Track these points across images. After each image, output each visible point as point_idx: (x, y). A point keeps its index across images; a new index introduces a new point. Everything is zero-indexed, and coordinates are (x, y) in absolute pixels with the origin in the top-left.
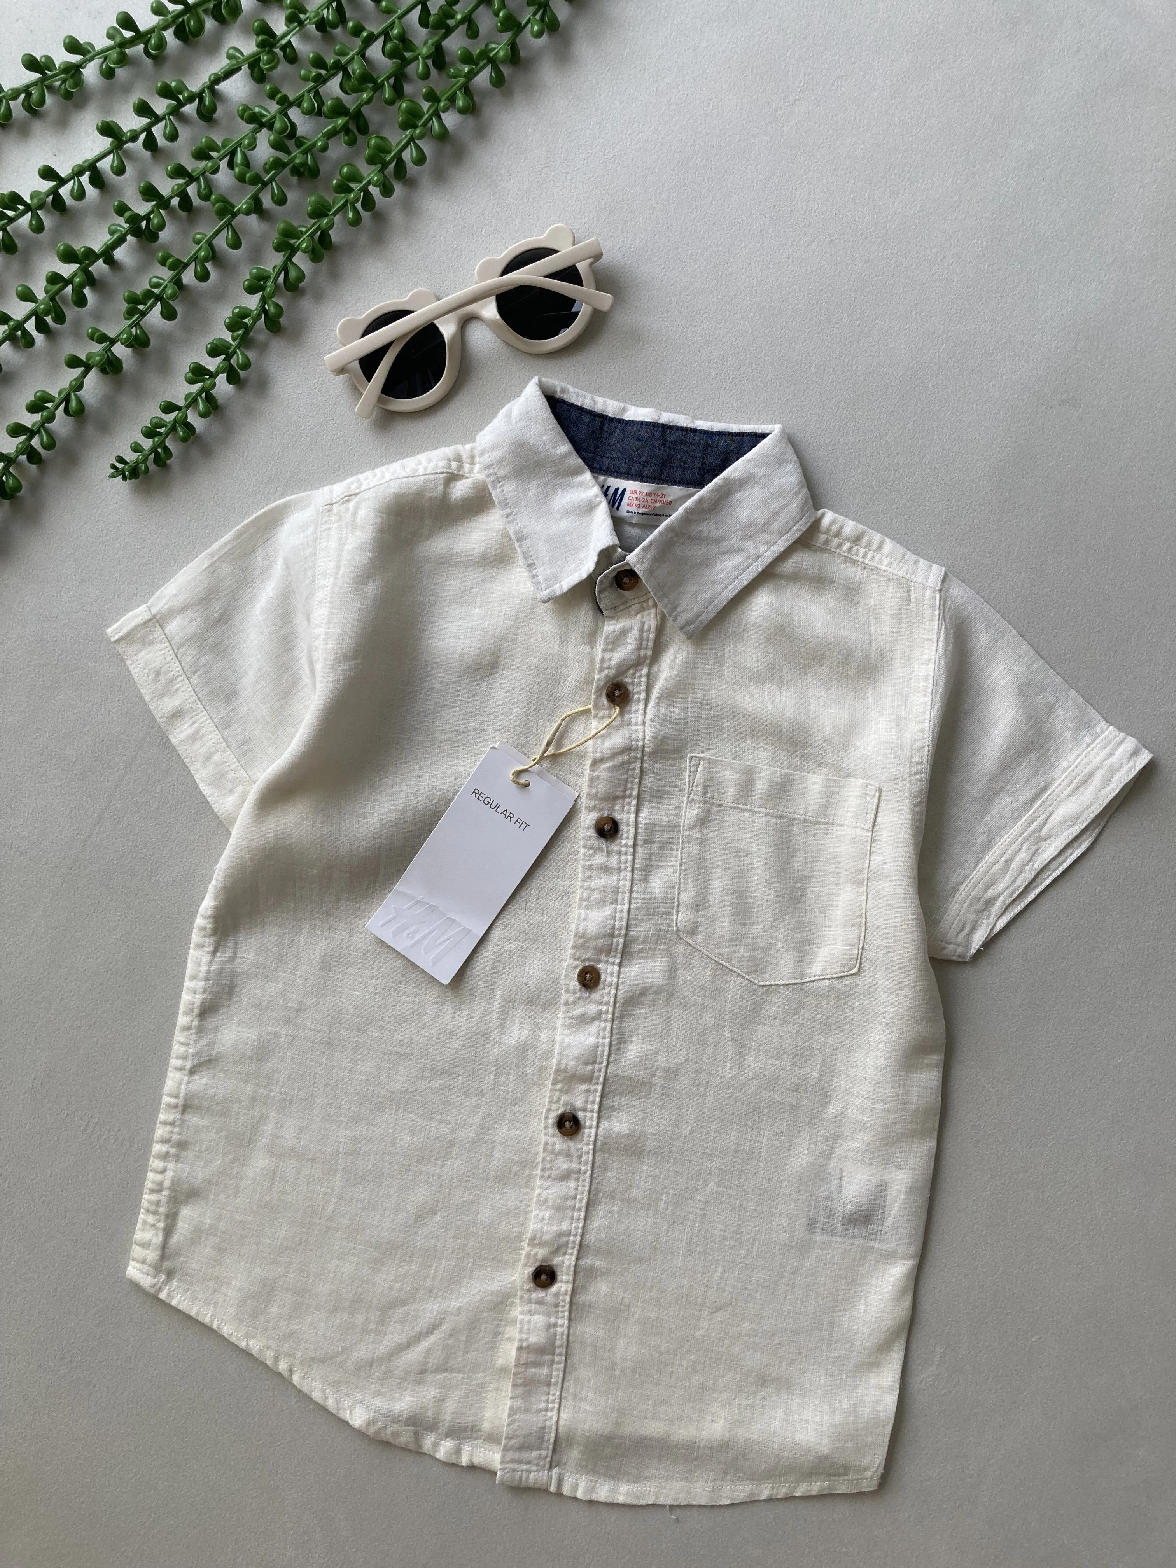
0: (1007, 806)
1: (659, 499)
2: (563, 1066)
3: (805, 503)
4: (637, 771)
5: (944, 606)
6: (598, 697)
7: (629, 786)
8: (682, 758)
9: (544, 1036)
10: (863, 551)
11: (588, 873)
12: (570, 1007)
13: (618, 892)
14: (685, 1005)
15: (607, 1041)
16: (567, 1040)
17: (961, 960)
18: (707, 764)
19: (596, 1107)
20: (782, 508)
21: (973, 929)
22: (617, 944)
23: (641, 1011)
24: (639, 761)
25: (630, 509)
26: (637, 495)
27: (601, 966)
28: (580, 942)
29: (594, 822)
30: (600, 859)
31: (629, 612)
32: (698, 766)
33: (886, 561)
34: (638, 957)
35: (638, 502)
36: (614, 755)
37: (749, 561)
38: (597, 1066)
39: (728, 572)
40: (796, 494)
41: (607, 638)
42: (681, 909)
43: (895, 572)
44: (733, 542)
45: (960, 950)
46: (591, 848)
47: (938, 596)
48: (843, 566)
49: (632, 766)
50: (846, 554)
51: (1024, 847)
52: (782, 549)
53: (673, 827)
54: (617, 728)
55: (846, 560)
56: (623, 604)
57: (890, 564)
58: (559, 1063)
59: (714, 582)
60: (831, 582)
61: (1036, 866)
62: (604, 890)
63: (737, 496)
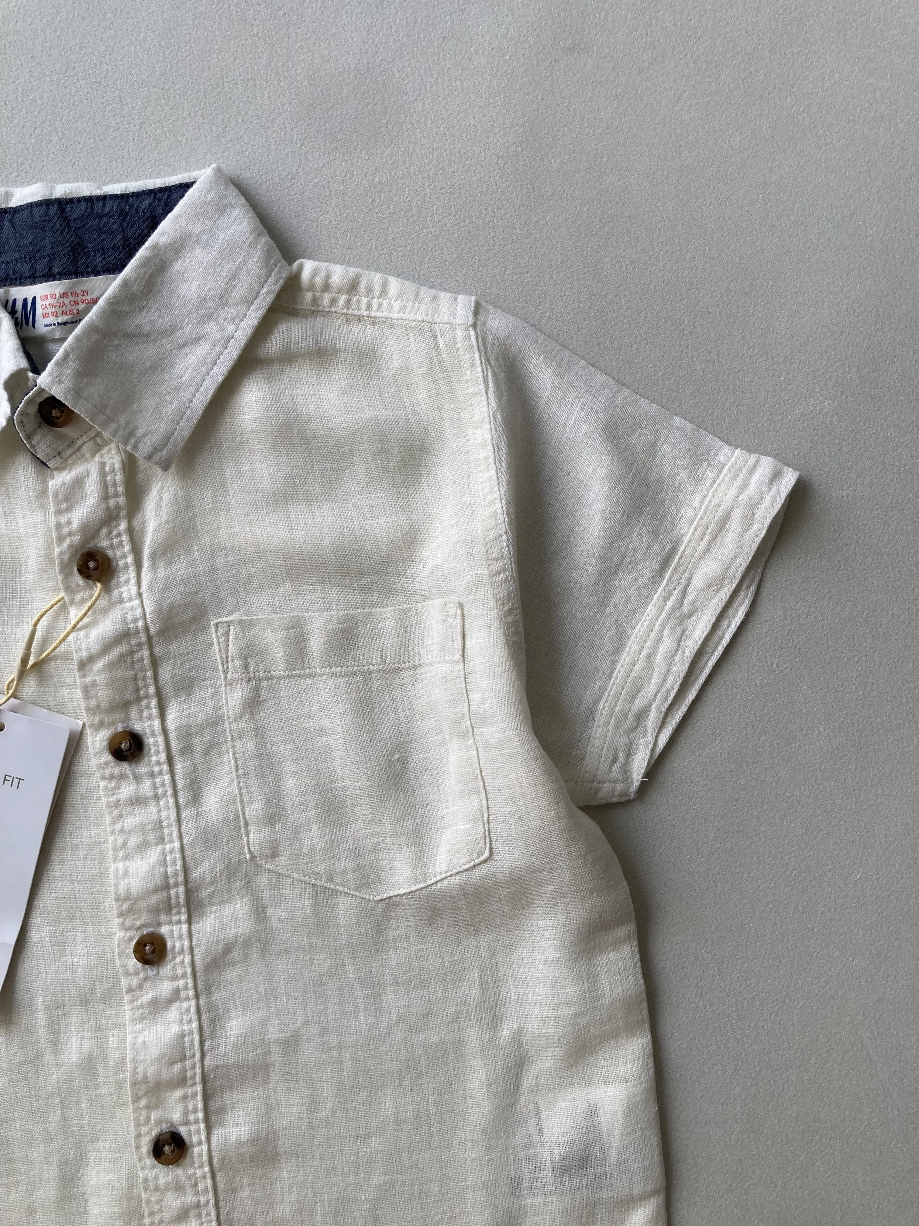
0: (630, 586)
1: (79, 298)
2: (140, 1076)
3: (268, 255)
4: (147, 662)
5: (484, 344)
6: (67, 576)
7: (141, 683)
8: (205, 628)
9: (113, 1040)
10: (364, 301)
11: (116, 812)
12: (138, 993)
13: (161, 827)
14: (287, 951)
15: (195, 1025)
16: (140, 1040)
17: (624, 799)
18: (239, 629)
19: (201, 1115)
20: (239, 268)
21: (629, 754)
22: (178, 897)
23: (231, 974)
24: (145, 647)
25: (48, 321)
26: (50, 301)
27: (164, 930)
28: (125, 906)
29: (106, 743)
30: (127, 790)
31: (83, 456)
32: (227, 634)
33: (396, 305)
34: (211, 904)
35: (53, 310)
36: (106, 648)
37: (218, 349)
38: (188, 1063)
39: (194, 370)
40: (253, 245)
41: (56, 496)
42: (251, 828)
43: (412, 316)
44: (188, 328)
45: (619, 787)
46: (112, 777)
47: (472, 333)
48: (346, 327)
49: (137, 656)
50: (345, 311)
51: (666, 633)
52: (256, 322)
53: (215, 721)
54: (105, 611)
55: (348, 319)
56: (69, 446)
57: (402, 309)
58: (134, 1073)
59: (178, 388)
60: (336, 352)
61: (687, 654)
62: (142, 829)
63: (177, 266)
